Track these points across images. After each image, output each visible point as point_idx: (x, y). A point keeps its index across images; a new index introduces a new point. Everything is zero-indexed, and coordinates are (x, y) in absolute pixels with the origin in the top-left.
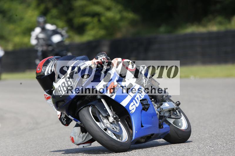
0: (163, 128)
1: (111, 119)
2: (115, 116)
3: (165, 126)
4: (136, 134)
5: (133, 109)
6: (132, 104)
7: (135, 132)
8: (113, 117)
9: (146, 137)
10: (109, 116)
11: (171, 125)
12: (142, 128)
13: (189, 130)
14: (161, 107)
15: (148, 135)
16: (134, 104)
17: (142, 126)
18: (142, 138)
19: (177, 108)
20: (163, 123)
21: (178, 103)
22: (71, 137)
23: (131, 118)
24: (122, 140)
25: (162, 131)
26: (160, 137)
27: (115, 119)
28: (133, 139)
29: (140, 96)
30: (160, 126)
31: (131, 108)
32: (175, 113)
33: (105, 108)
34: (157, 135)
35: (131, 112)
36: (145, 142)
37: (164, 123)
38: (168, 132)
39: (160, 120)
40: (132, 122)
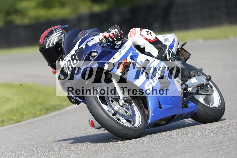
0: (188, 107)
1: (122, 102)
2: (125, 99)
3: (191, 104)
4: (152, 117)
7: (151, 115)
8: (123, 99)
10: (120, 98)
11: (199, 103)
12: (160, 110)
13: (222, 107)
14: (187, 83)
15: (169, 117)
17: (161, 108)
18: (161, 120)
19: (207, 83)
20: (187, 101)
21: (208, 77)
22: (90, 120)
23: (147, 99)
24: (133, 125)
25: (186, 111)
27: (125, 101)
28: (149, 123)
30: (185, 106)
36: (166, 124)
37: (189, 101)
38: (194, 111)
39: (185, 99)
40: (149, 103)
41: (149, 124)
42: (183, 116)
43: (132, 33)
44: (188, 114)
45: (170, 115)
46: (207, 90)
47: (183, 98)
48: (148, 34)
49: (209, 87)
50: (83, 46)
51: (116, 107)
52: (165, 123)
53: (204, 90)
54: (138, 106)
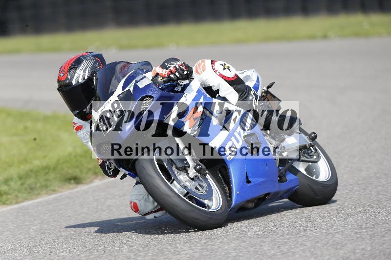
0: (286, 181)
1: (192, 172)
2: (198, 167)
3: (290, 177)
4: (238, 196)
7: (236, 192)
8: (195, 168)
9: (256, 199)
10: (189, 167)
12: (248, 185)
13: (333, 182)
15: (260, 196)
17: (249, 182)
18: (248, 201)
19: (311, 144)
20: (285, 172)
21: (313, 135)
23: (228, 168)
25: (284, 187)
26: (281, 196)
27: (198, 171)
28: (233, 205)
30: (282, 179)
34: (276, 194)
36: (255, 207)
37: (288, 172)
38: (294, 187)
39: (281, 168)
40: (231, 174)
41: (233, 208)
42: (279, 195)
43: (199, 67)
46: (311, 155)
47: (279, 166)
48: (224, 69)
49: (313, 150)
50: (131, 87)
52: (254, 205)
53: (306, 155)
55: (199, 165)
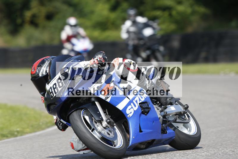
0: (166, 133)
1: (105, 124)
2: (108, 121)
3: (170, 131)
4: (133, 139)
5: (131, 113)
6: (130, 107)
7: (132, 137)
8: (106, 121)
10: (103, 120)
12: (141, 133)
14: (166, 110)
15: (148, 141)
16: (132, 108)
17: (141, 131)
18: (141, 143)
19: (184, 111)
20: (166, 127)
21: (186, 106)
22: (71, 142)
23: (128, 122)
25: (165, 137)
26: (163, 143)
27: (108, 123)
29: (139, 98)
30: (164, 131)
31: (128, 112)
32: (183, 117)
33: (99, 111)
35: (128, 116)
38: (172, 138)
39: (164, 125)
40: (130, 127)
41: (130, 147)
42: (162, 142)
44: (166, 140)
45: (150, 139)
47: (162, 124)
49: (186, 115)
51: (98, 127)
52: (145, 147)
53: (181, 118)
54: (120, 129)
55: (109, 119)
